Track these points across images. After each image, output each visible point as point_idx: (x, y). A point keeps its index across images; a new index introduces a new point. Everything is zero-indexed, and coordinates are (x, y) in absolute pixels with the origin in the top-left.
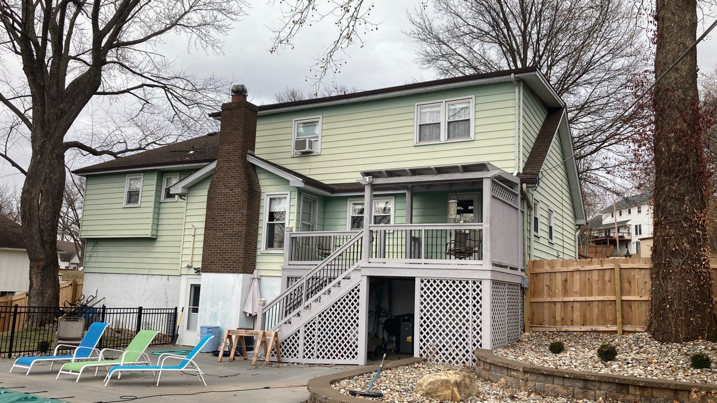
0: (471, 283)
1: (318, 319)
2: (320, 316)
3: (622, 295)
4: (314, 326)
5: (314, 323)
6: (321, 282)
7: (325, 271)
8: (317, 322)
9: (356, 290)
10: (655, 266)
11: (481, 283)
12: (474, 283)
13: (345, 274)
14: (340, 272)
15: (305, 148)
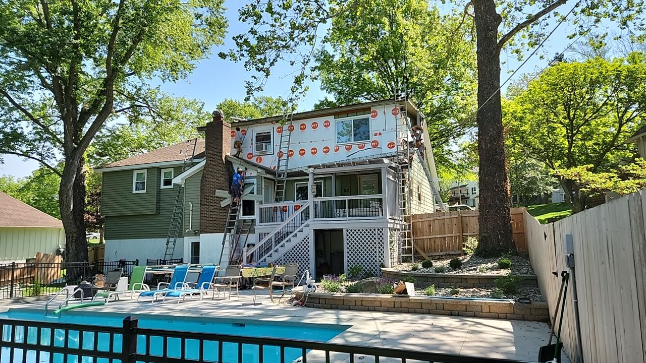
0: (376, 230)
1: (283, 258)
2: (284, 255)
3: (463, 233)
4: (281, 262)
5: (281, 260)
6: (282, 235)
7: (286, 228)
8: (283, 259)
9: (306, 238)
10: (480, 214)
11: (382, 230)
12: (379, 230)
13: (299, 229)
14: (296, 228)
15: (263, 150)
